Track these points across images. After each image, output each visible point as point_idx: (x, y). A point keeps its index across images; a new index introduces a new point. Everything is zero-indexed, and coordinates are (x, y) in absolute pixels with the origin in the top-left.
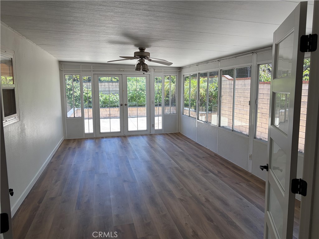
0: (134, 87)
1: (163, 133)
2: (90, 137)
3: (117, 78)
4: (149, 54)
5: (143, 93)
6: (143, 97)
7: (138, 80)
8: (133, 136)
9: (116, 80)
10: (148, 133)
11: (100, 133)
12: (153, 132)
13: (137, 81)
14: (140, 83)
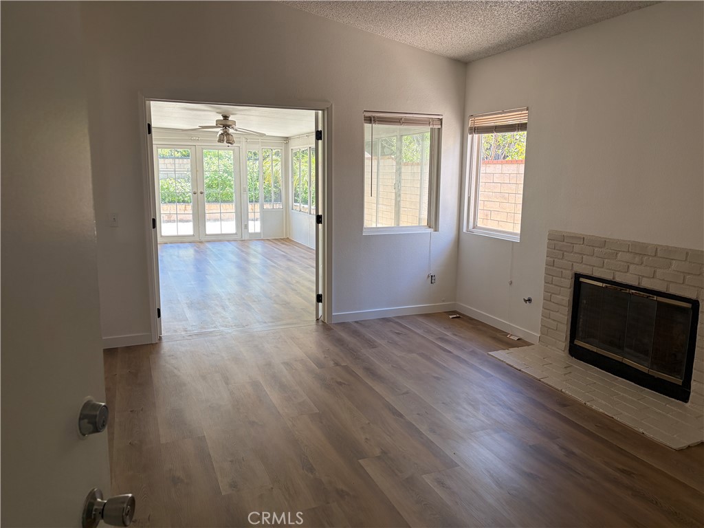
0: (214, 168)
1: (262, 238)
3: (181, 150)
4: (234, 123)
5: (229, 178)
6: (230, 186)
7: (221, 155)
8: (214, 241)
9: (179, 153)
10: (238, 237)
12: (246, 237)
13: (219, 157)
14: (225, 161)
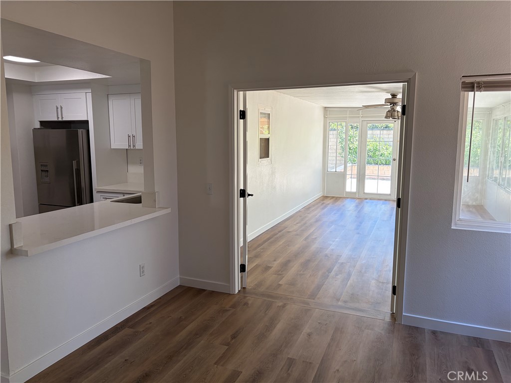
2: (351, 196)
11: (364, 193)
